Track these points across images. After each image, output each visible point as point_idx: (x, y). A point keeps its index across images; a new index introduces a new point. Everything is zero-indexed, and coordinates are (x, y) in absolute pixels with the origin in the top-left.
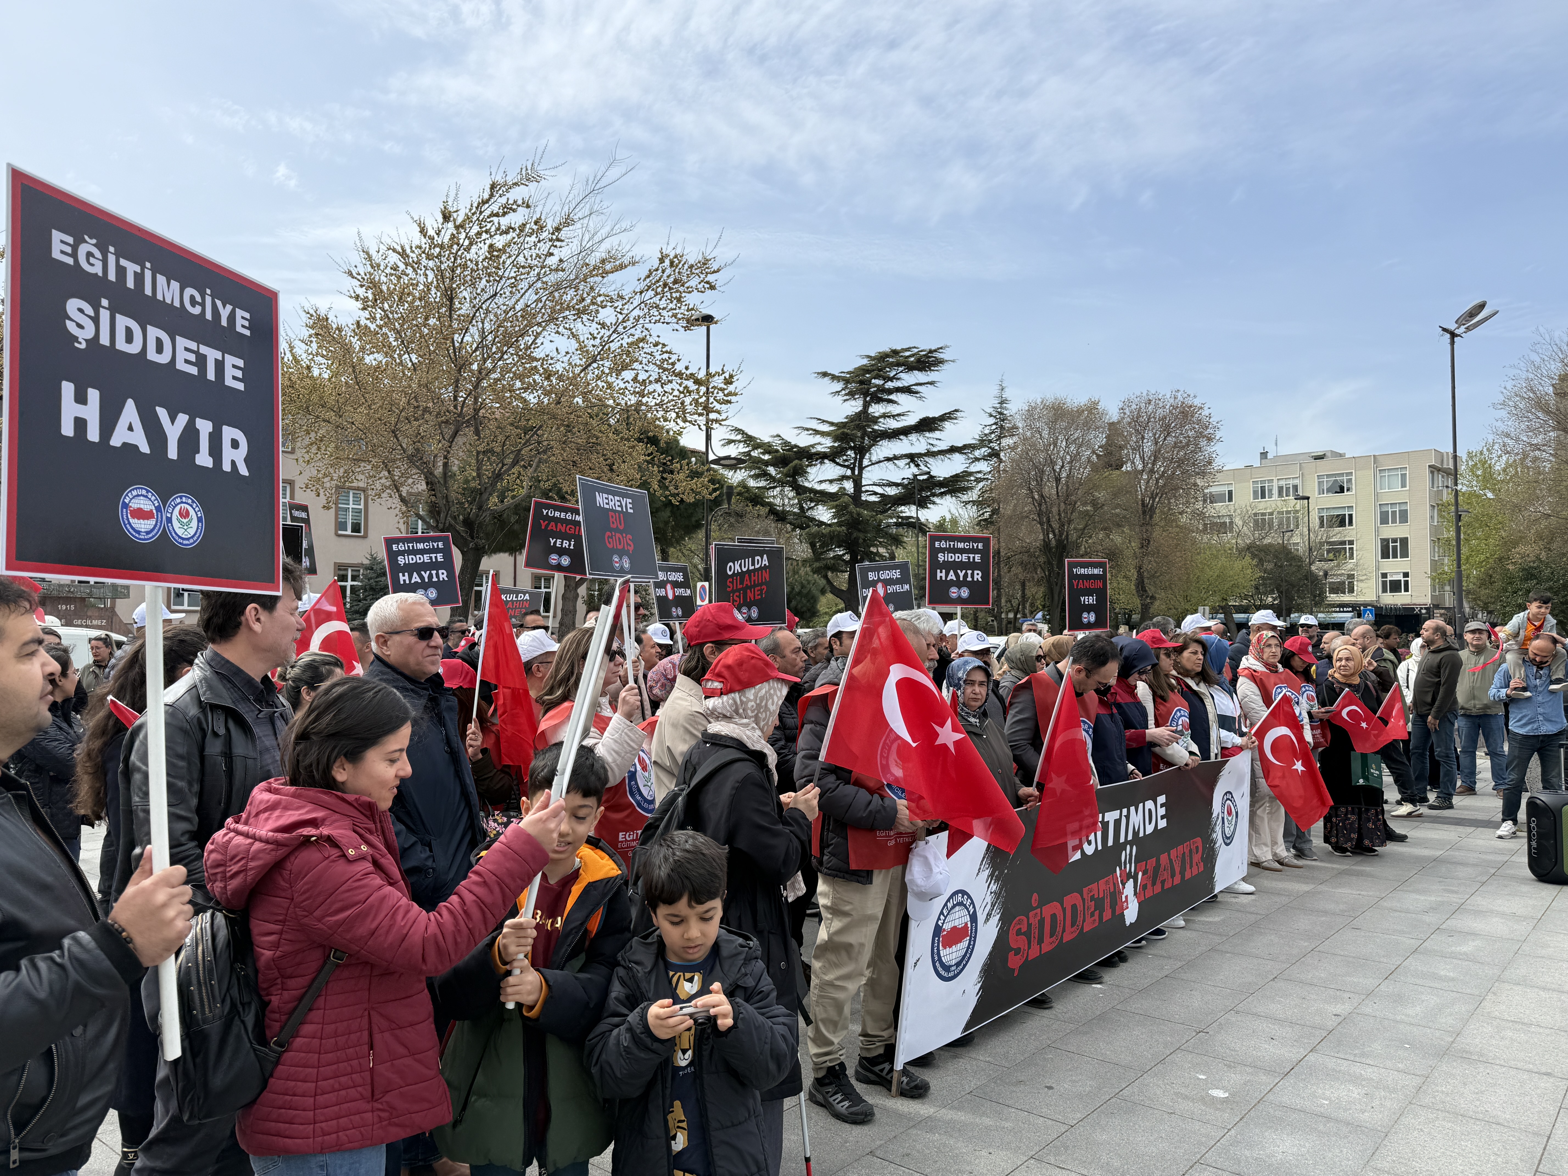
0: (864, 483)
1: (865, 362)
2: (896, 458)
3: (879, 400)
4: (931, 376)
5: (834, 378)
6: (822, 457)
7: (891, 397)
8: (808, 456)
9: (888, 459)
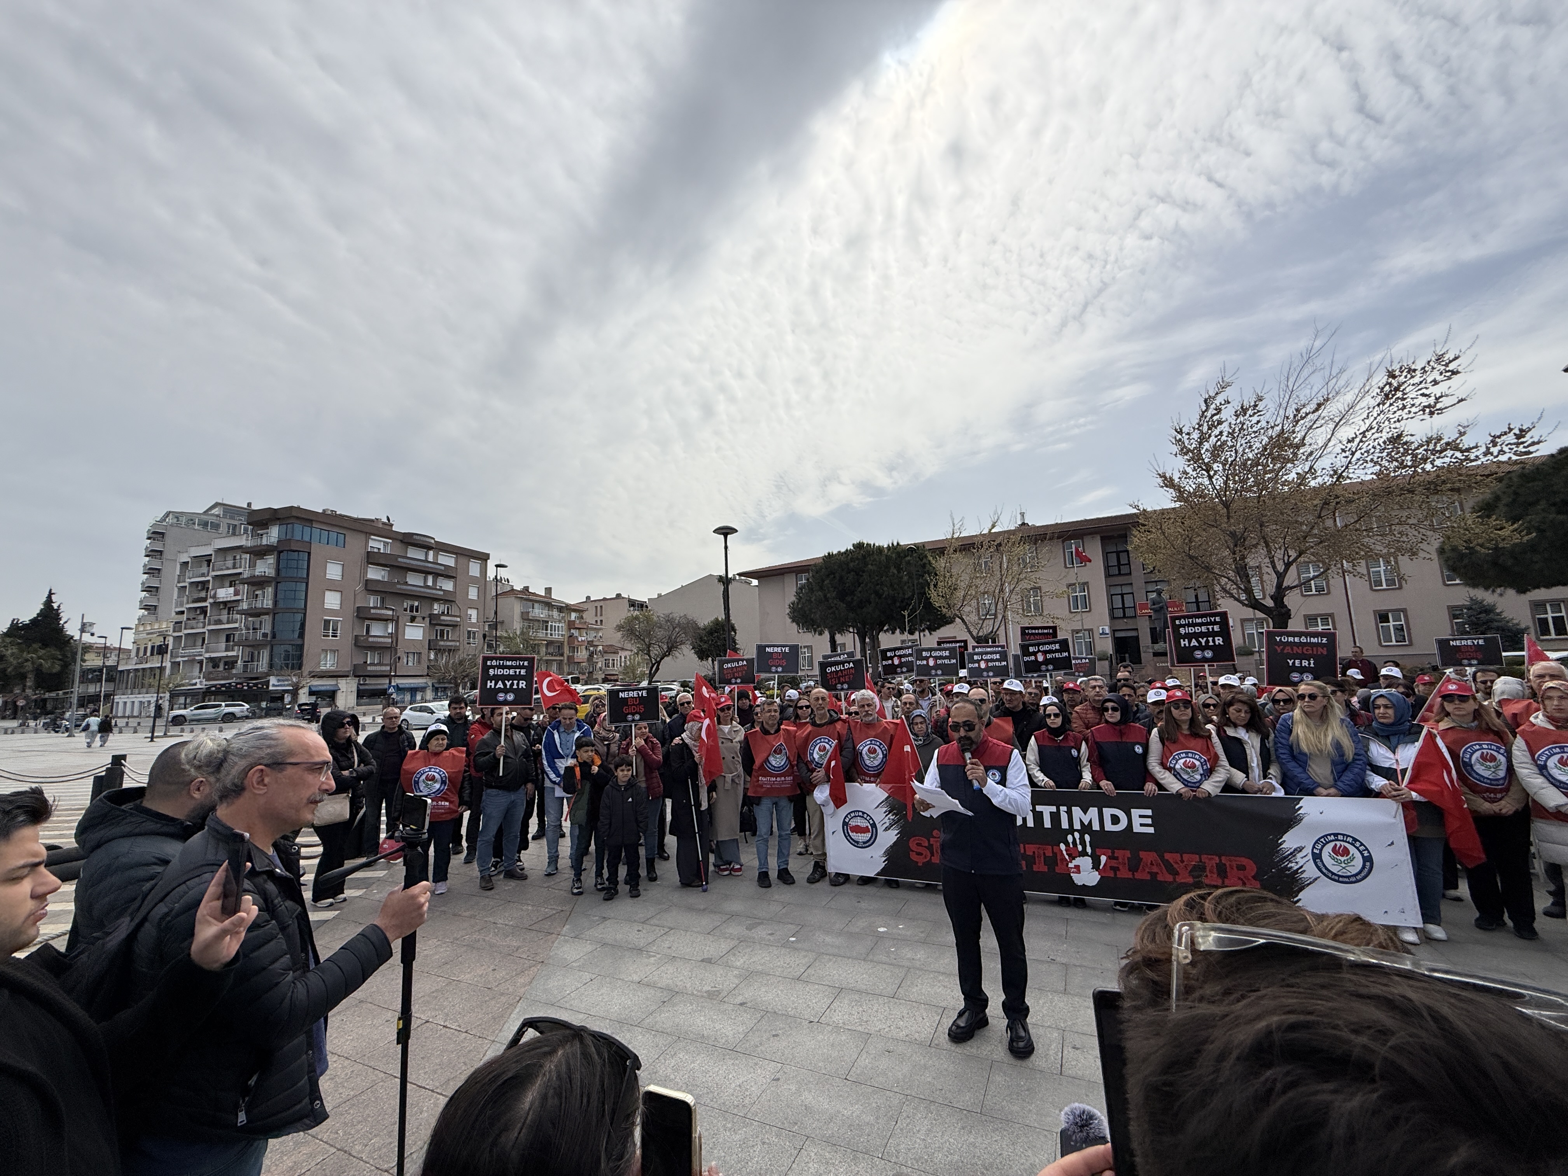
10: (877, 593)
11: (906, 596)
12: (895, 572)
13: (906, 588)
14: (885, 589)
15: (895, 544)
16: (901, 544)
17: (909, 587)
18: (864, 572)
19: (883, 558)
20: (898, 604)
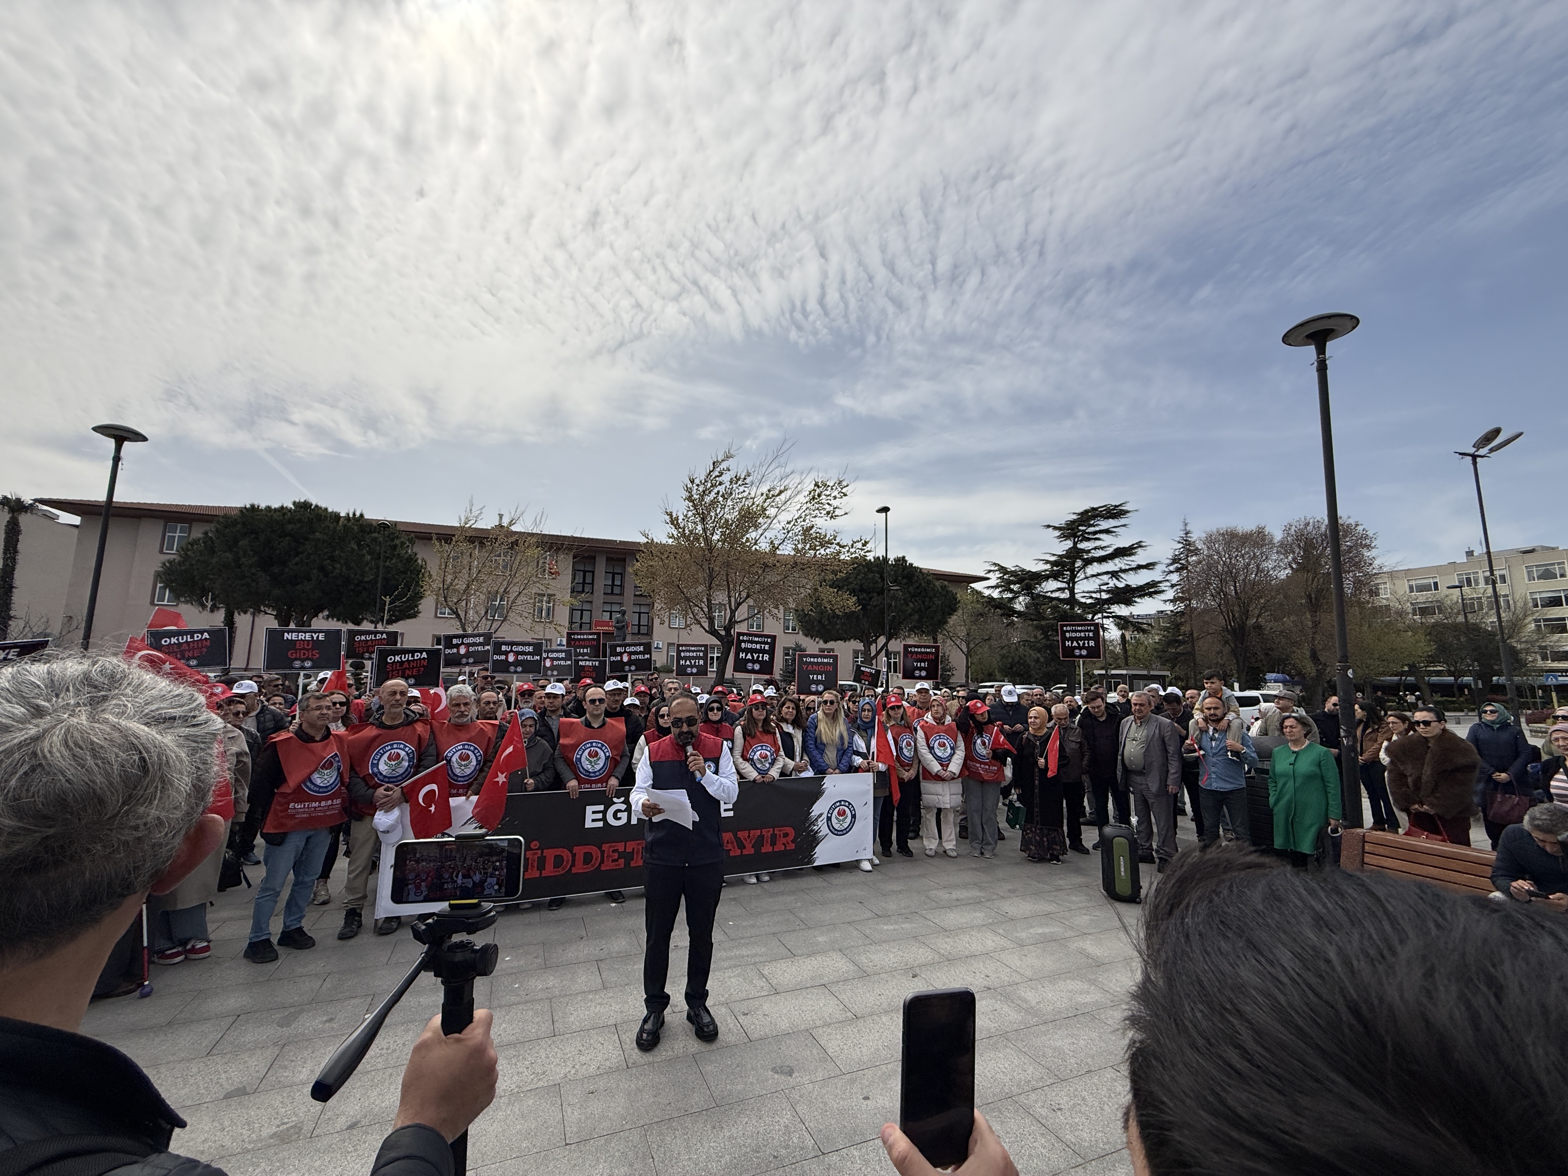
0: (1076, 591)
1: (1075, 517)
2: (1099, 574)
3: (1089, 539)
4: (1122, 521)
5: (1055, 528)
6: (1047, 578)
7: (1097, 536)
8: (1038, 577)
9: (1093, 576)
12: (355, 547)
14: (337, 566)
15: (358, 514)
16: (366, 517)
18: (306, 539)
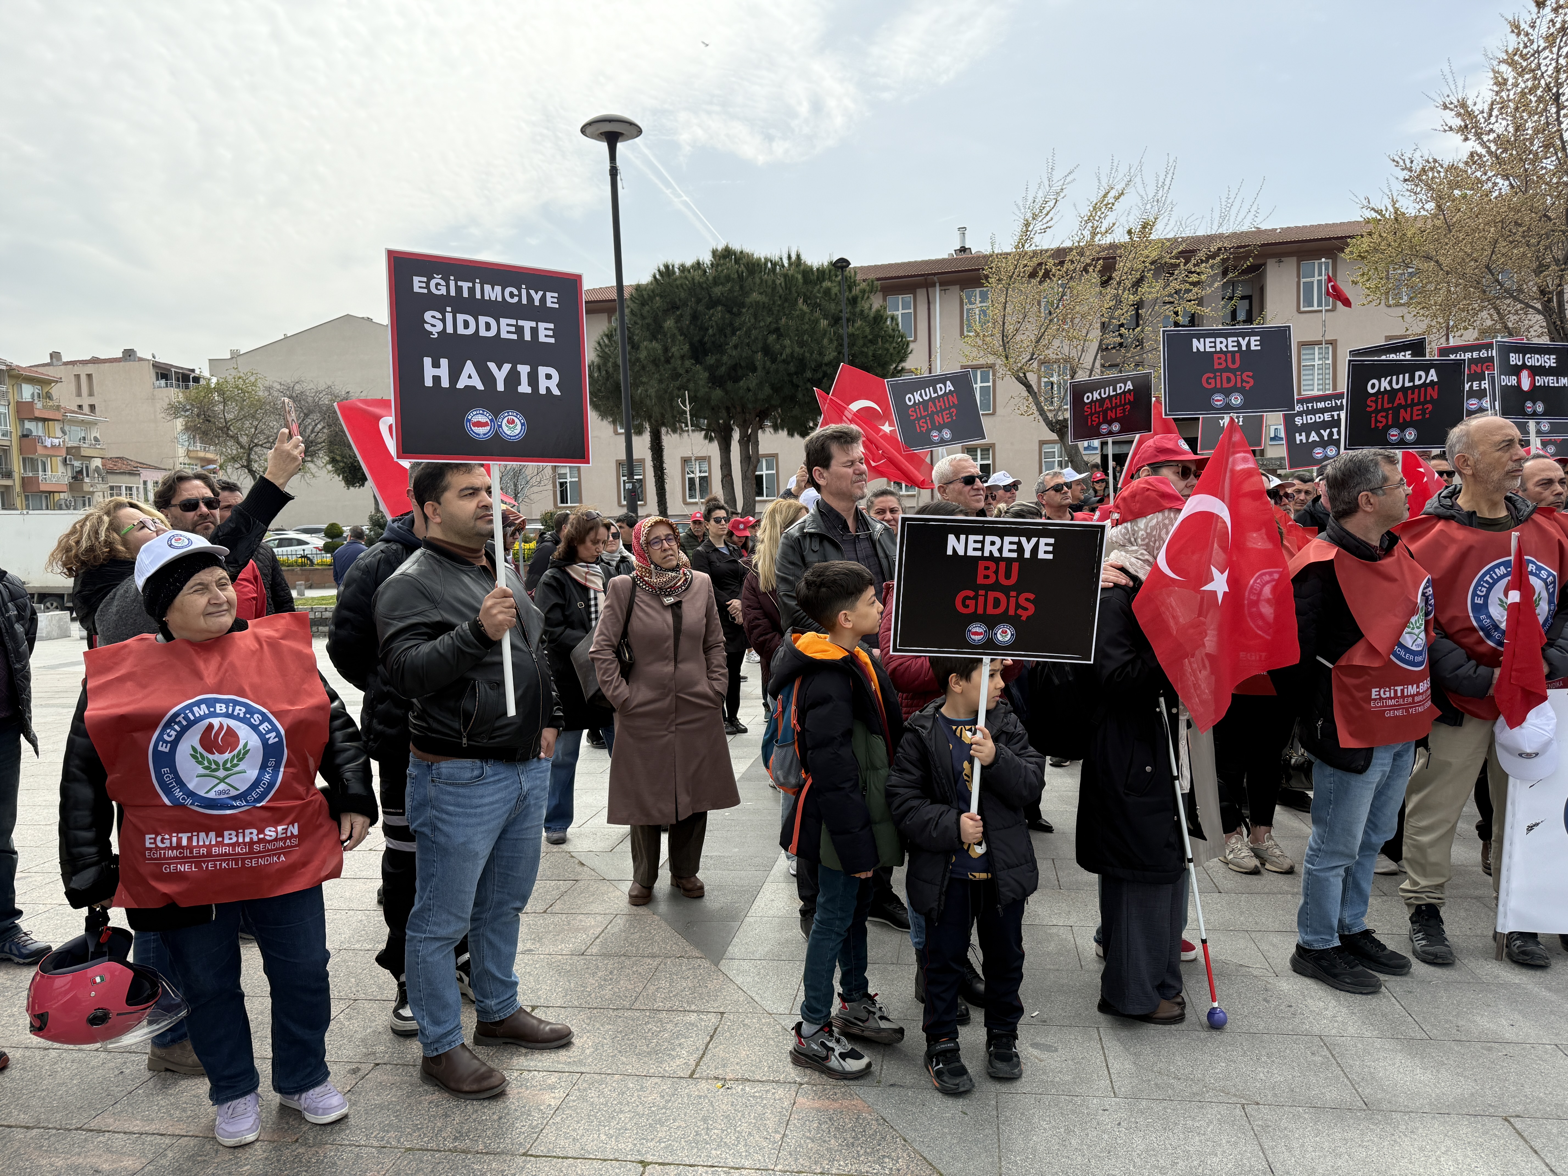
10: (767, 350)
11: (827, 359)
13: (825, 341)
14: (787, 342)
17: (831, 341)
19: (780, 281)
20: (809, 374)
